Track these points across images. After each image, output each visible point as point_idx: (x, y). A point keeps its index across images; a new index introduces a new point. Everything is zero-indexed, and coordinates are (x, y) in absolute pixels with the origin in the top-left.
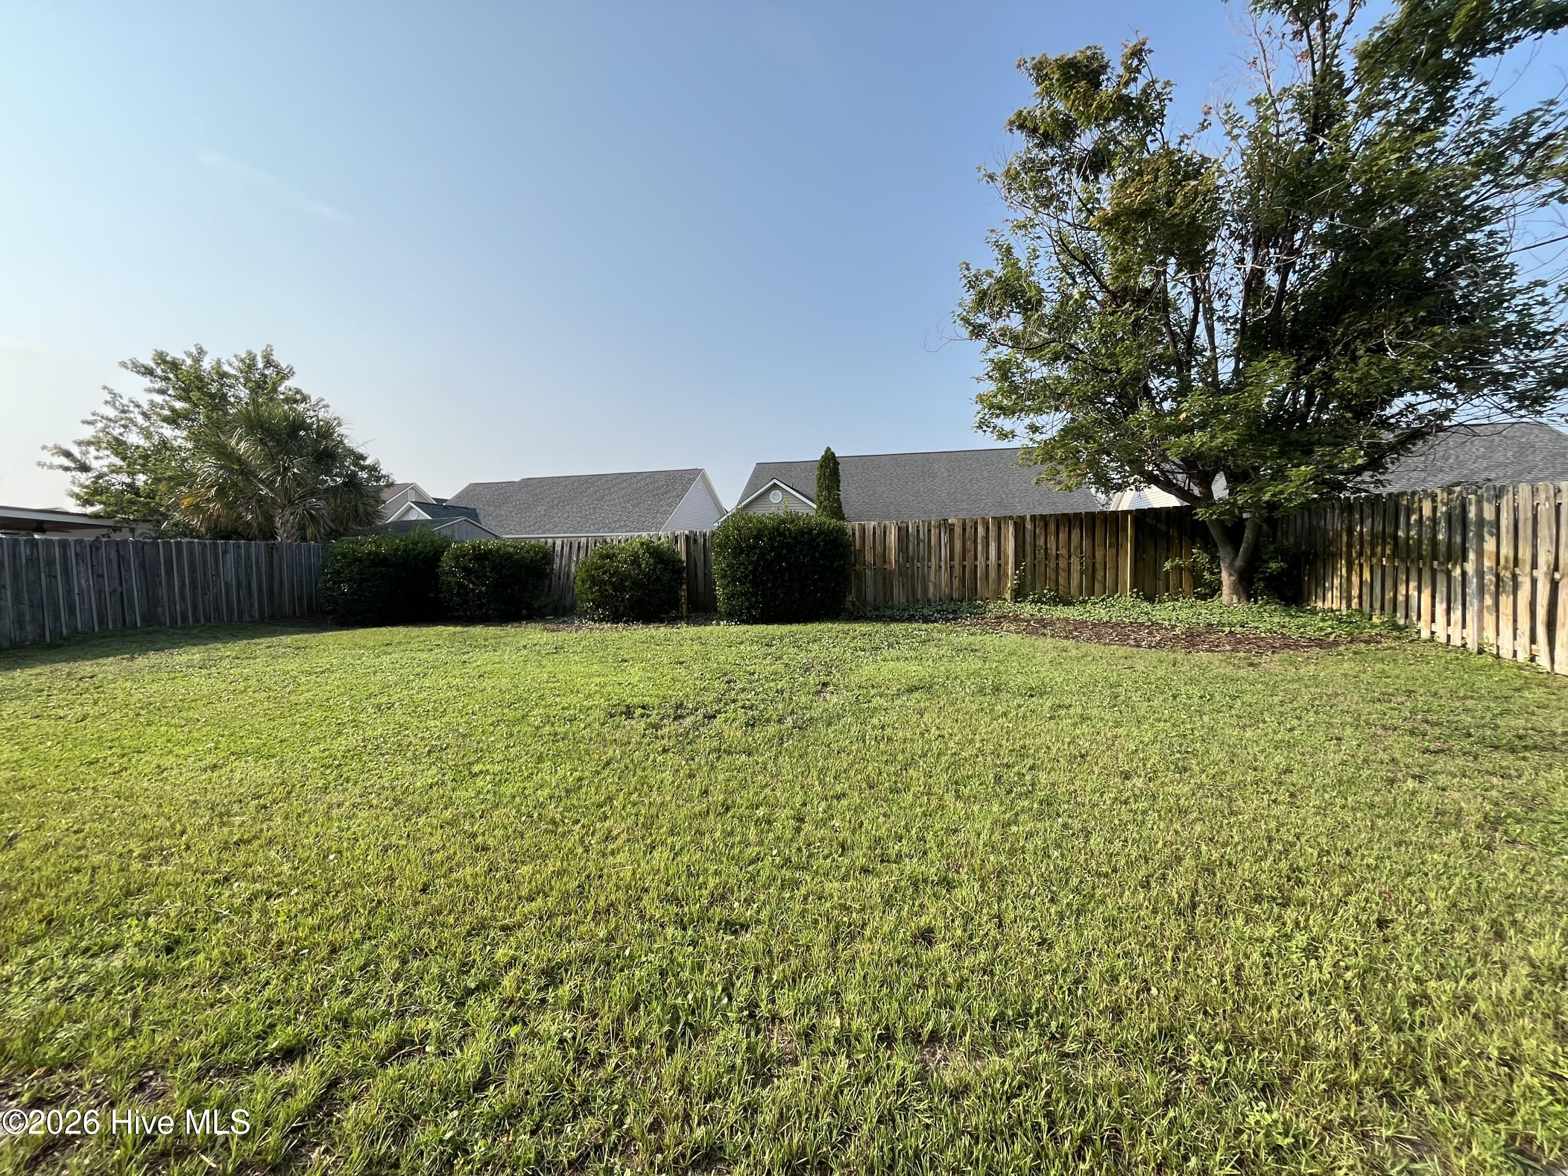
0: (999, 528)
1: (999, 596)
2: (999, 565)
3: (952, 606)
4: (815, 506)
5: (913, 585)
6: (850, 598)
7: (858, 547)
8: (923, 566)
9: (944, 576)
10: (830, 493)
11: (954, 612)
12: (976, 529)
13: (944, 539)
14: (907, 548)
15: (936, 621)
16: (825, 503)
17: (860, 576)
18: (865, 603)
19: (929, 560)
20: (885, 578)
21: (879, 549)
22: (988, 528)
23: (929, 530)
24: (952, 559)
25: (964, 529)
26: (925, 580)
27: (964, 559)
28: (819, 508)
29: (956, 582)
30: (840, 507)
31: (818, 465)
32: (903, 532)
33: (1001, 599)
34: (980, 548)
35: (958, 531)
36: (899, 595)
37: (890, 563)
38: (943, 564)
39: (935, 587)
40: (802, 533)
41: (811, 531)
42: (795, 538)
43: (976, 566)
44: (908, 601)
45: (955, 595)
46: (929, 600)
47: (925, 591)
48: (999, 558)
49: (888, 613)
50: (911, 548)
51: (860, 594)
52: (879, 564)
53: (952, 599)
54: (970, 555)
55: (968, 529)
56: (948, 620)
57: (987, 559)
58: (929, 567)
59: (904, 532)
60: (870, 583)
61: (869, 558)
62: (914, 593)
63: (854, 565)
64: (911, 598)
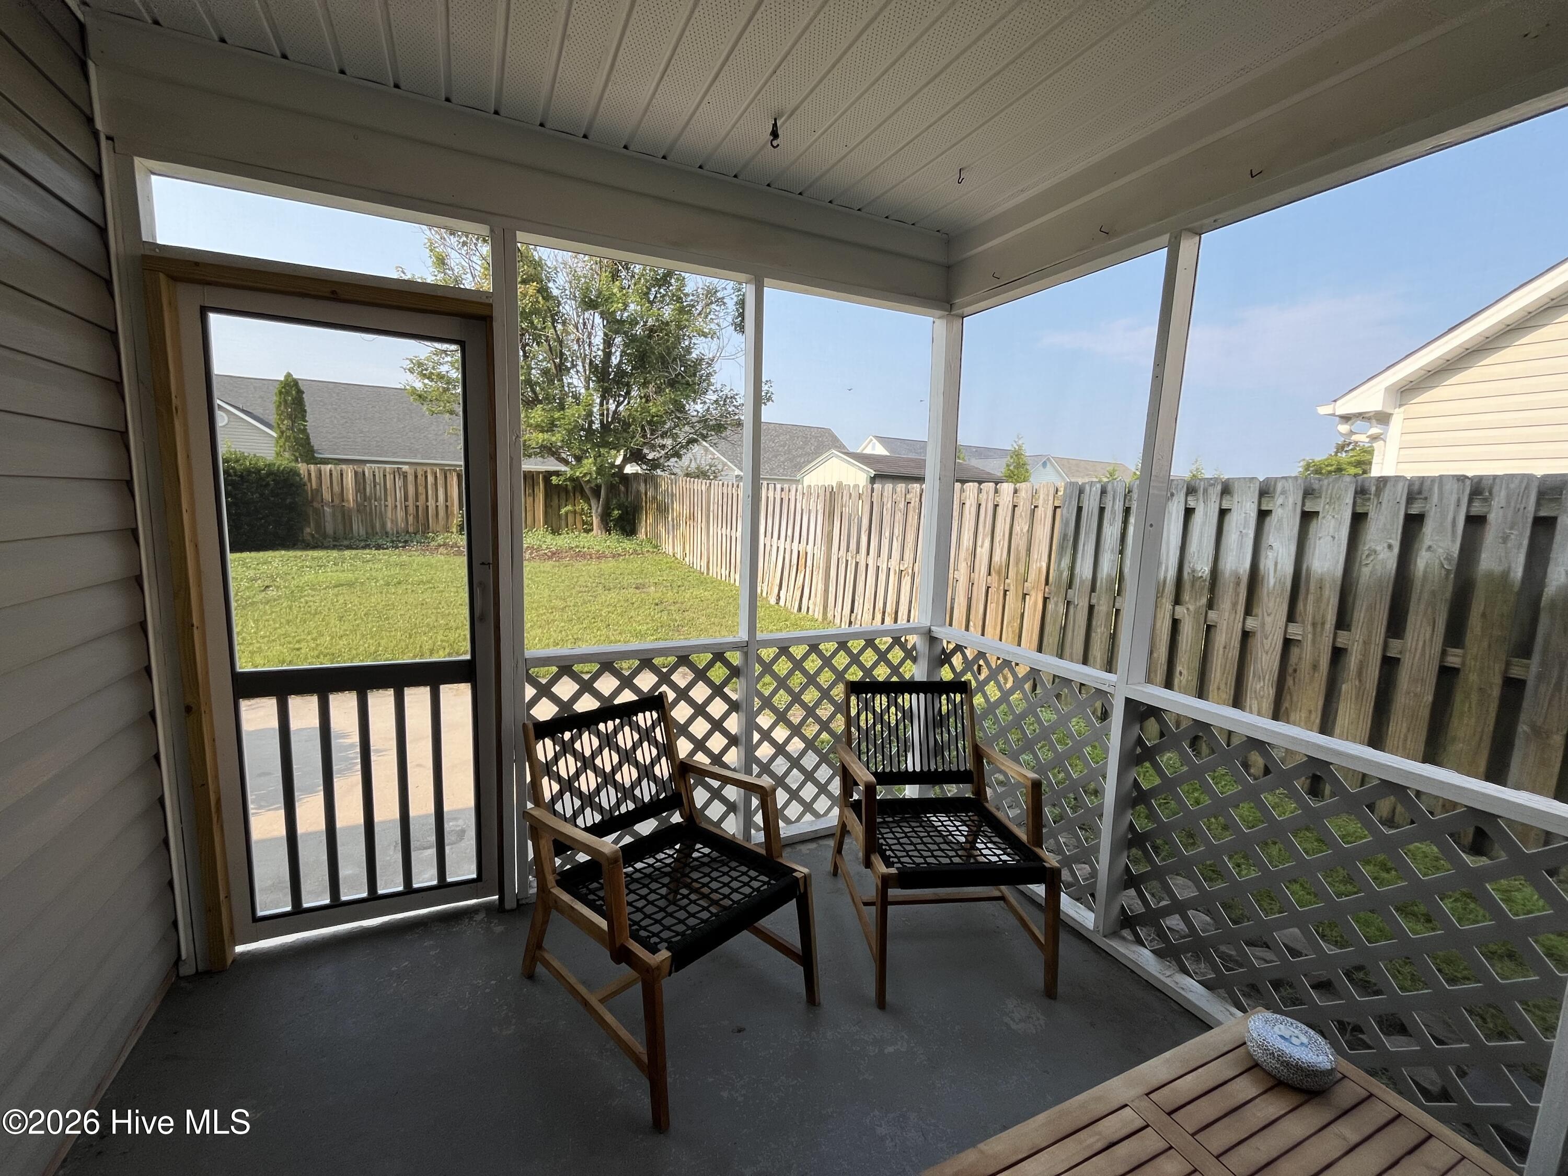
0: (446, 477)
1: (447, 529)
2: (447, 506)
3: (407, 537)
4: (275, 435)
5: (371, 521)
6: (308, 530)
7: (314, 486)
8: (380, 505)
9: (400, 514)
10: (293, 422)
11: (406, 542)
12: (426, 477)
13: (399, 483)
14: (365, 489)
15: (387, 548)
16: (289, 433)
17: (319, 513)
18: (325, 536)
19: (386, 500)
20: (345, 515)
21: (336, 489)
22: (436, 477)
23: (385, 476)
24: (406, 499)
25: (416, 477)
26: (382, 517)
27: (417, 500)
28: (280, 437)
29: (411, 519)
30: (308, 438)
31: (277, 385)
32: (360, 478)
33: (448, 532)
34: (430, 492)
35: (411, 478)
36: (358, 528)
37: (348, 501)
38: (398, 504)
39: (392, 521)
40: (249, 472)
41: (258, 471)
42: (241, 476)
43: (427, 507)
44: (367, 533)
45: (411, 529)
46: (387, 533)
47: (383, 525)
48: (446, 501)
49: (346, 543)
50: (368, 490)
51: (319, 527)
52: (337, 501)
53: (407, 532)
54: (422, 498)
55: (419, 477)
56: (397, 547)
57: (437, 501)
58: (386, 506)
59: (360, 476)
60: (328, 518)
61: (327, 496)
62: (373, 527)
63: (312, 501)
64: (370, 531)
